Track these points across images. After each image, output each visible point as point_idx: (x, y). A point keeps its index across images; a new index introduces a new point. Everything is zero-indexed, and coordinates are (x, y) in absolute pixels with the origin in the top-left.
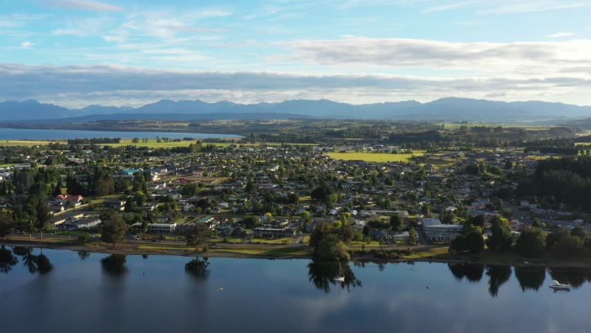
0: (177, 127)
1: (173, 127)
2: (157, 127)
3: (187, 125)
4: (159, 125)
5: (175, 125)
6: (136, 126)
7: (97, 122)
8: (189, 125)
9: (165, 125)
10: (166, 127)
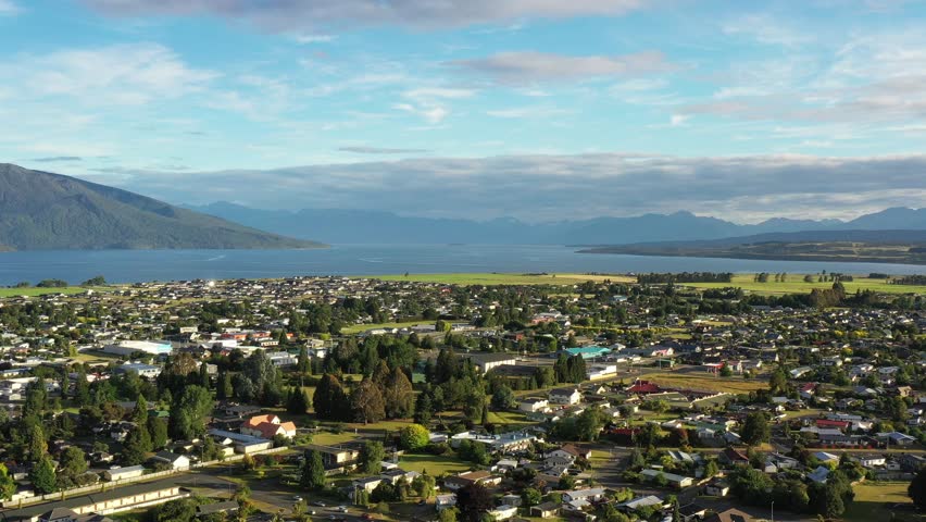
0: (888, 253)
1: (880, 253)
2: (852, 253)
3: (906, 249)
4: (855, 250)
5: (884, 249)
6: (816, 252)
7: (755, 244)
8: (911, 250)
9: (865, 249)
10: (867, 254)
